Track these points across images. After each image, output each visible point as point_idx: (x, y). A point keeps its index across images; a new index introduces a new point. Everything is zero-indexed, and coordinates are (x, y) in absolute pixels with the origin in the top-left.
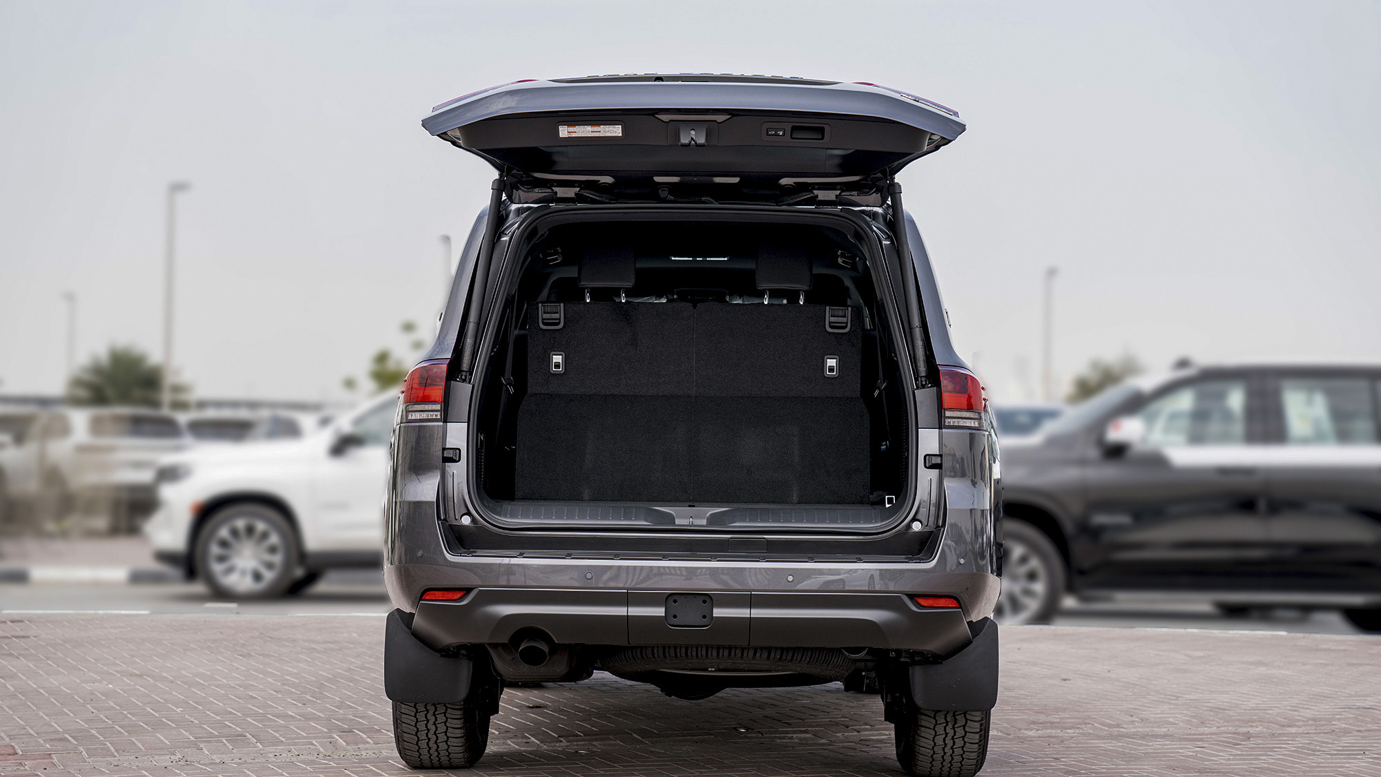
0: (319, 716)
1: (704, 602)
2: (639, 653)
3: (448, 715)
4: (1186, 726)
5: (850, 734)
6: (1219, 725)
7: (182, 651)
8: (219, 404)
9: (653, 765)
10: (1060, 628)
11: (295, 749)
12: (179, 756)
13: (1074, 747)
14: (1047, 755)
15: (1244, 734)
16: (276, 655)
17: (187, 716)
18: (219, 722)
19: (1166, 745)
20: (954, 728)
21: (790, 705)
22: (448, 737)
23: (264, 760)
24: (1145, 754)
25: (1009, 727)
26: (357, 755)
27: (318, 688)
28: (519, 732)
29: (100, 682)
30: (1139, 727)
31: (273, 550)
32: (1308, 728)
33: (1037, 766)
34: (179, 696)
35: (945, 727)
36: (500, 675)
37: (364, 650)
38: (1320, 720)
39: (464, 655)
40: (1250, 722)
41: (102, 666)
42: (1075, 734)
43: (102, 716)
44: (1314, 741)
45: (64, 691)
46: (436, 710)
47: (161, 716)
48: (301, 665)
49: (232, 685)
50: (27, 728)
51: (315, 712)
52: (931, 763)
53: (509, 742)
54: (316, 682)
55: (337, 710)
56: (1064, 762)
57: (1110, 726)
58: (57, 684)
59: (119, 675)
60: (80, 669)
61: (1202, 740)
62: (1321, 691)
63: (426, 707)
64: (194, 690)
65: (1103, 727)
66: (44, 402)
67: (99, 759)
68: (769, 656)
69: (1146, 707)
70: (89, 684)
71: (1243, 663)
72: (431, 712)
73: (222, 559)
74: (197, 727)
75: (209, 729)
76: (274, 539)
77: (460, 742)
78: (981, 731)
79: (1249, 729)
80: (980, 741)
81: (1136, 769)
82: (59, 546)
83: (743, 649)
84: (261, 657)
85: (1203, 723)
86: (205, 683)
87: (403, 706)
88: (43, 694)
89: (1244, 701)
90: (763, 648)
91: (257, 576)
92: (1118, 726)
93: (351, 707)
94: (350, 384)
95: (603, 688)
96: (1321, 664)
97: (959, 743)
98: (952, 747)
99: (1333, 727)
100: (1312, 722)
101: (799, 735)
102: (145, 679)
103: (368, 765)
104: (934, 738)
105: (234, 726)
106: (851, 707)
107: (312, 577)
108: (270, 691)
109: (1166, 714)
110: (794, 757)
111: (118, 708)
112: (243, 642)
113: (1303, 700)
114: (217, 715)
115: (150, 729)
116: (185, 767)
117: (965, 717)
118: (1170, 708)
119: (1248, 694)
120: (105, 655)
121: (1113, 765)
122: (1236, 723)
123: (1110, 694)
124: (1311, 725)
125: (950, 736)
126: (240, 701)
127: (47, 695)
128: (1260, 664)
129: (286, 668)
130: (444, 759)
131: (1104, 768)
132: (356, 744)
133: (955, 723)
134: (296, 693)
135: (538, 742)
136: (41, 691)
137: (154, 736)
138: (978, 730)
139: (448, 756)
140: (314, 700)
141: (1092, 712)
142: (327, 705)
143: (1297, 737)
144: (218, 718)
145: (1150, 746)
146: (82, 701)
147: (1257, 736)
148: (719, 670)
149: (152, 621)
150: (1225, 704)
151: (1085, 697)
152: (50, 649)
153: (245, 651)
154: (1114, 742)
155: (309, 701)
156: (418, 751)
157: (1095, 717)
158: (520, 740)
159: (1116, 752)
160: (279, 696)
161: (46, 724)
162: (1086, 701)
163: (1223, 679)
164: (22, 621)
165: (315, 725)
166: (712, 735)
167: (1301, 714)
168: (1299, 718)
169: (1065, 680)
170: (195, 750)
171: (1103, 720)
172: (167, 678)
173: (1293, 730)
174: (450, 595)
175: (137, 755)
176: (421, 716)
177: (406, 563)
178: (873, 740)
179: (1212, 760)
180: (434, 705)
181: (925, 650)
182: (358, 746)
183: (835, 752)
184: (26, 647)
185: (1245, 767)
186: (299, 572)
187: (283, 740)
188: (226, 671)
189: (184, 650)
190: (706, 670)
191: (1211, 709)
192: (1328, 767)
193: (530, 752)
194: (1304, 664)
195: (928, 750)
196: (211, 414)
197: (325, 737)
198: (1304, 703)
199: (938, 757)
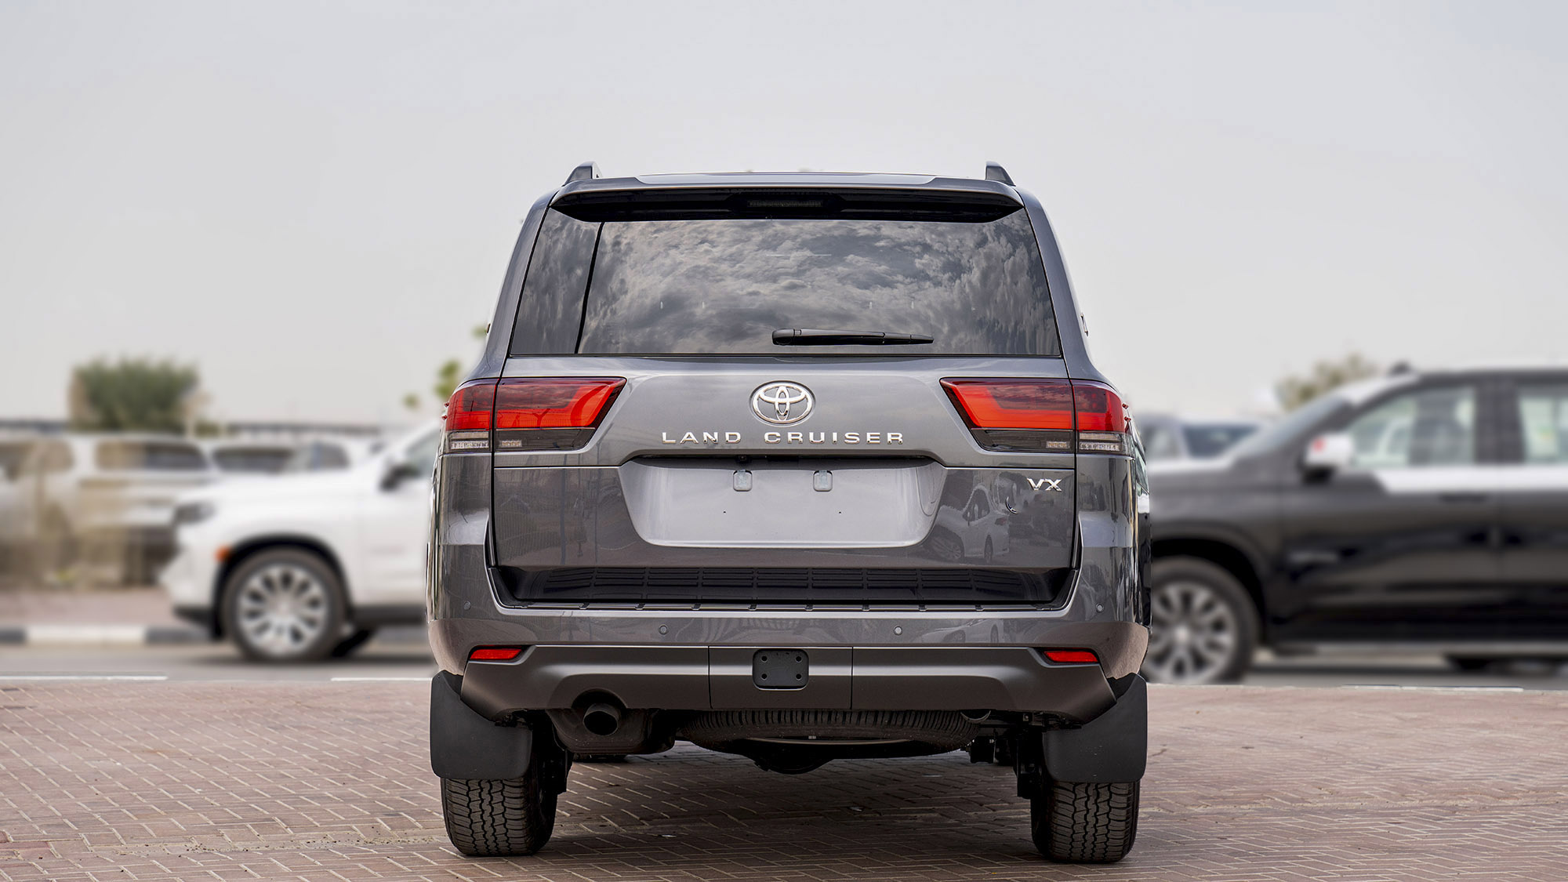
0: (361, 797)
1: (799, 659)
2: (724, 719)
3: (505, 794)
4: (1383, 799)
5: (984, 813)
6: (1422, 798)
7: (203, 722)
8: (255, 428)
9: (747, 851)
10: (1252, 687)
11: (331, 835)
12: (196, 843)
13: (1245, 825)
14: (1212, 834)
15: (1452, 807)
16: (314, 727)
17: (206, 798)
18: (244, 804)
19: (1355, 821)
20: (1096, 803)
21: (916, 780)
22: (506, 819)
23: (294, 848)
24: (1328, 831)
25: (1173, 802)
26: (403, 841)
27: (361, 765)
28: (594, 814)
29: (106, 759)
30: (1327, 801)
31: (314, 603)
32: (1528, 799)
33: (1198, 847)
34: (198, 775)
35: (1086, 803)
36: (565, 747)
37: (419, 721)
38: (1544, 790)
39: (523, 724)
40: (1459, 793)
41: (109, 741)
42: (1250, 811)
43: (107, 798)
44: (1531, 814)
45: (64, 770)
46: (491, 788)
47: (177, 798)
48: (343, 738)
49: (261, 762)
50: (21, 812)
51: (356, 792)
52: (1071, 844)
53: (581, 825)
54: (359, 757)
55: (383, 790)
56: (1231, 841)
57: (1292, 800)
58: (57, 762)
59: (128, 752)
60: (84, 745)
61: (1398, 815)
62: (1550, 757)
63: (479, 785)
64: (216, 768)
65: (1284, 802)
66: (45, 427)
67: (103, 847)
68: (876, 720)
69: (1338, 778)
70: (94, 762)
71: (1463, 725)
72: (486, 791)
73: (253, 614)
74: (218, 810)
75: (232, 813)
76: (316, 590)
77: (520, 825)
78: (1128, 806)
79: (1458, 802)
80: (1128, 818)
81: (1314, 849)
82: (61, 600)
83: (845, 714)
84: (296, 730)
85: (1403, 796)
86: (229, 760)
87: (453, 783)
88: (40, 774)
89: (1456, 770)
90: (868, 711)
91: (296, 635)
92: (1303, 800)
93: (399, 787)
94: (412, 402)
95: (697, 763)
96: (1556, 725)
97: (1103, 820)
98: (1095, 826)
99: (1557, 799)
100: (1534, 792)
101: (924, 815)
102: (159, 755)
103: (415, 853)
104: (1073, 815)
105: (261, 810)
106: (989, 782)
107: (363, 635)
108: (305, 769)
109: (1362, 785)
110: (915, 840)
111: (127, 789)
112: (275, 712)
113: (1528, 768)
114: (241, 796)
115: (162, 813)
116: (203, 855)
117: (1109, 789)
118: (1367, 779)
119: (1463, 762)
120: (114, 729)
121: (1288, 844)
122: (1444, 795)
123: (1299, 763)
124: (1532, 796)
125: (1092, 813)
126: (269, 780)
127: (44, 774)
128: (1484, 726)
129: (324, 742)
130: (503, 845)
131: (1276, 849)
132: (403, 828)
133: (1098, 797)
134: (335, 771)
135: (616, 826)
136: (37, 769)
137: (168, 820)
138: (1125, 805)
139: (507, 841)
140: (357, 779)
141: (1274, 784)
142: (372, 785)
143: (1512, 810)
144: (243, 800)
145: (1336, 822)
146: (85, 782)
147: (1466, 809)
148: (818, 738)
149: (169, 689)
150: (1434, 773)
151: (1268, 767)
152: (49, 721)
153: (277, 722)
154: (1293, 818)
155: (350, 779)
156: (472, 835)
157: (1277, 790)
158: (595, 823)
159: (1294, 829)
160: (316, 774)
161: (43, 808)
162: (1268, 772)
163: (1436, 745)
164: (16, 689)
165: (355, 807)
166: (821, 815)
167: (1522, 784)
168: (1519, 788)
169: (1247, 748)
170: (214, 836)
171: (1285, 793)
172: (185, 754)
173: (1510, 802)
174: (501, 653)
175: (147, 843)
176: (474, 795)
177: (451, 617)
178: (1010, 819)
179: (1406, 838)
180: (489, 782)
181: (1058, 712)
182: (405, 832)
183: (963, 833)
184: (21, 719)
185: (1443, 845)
186: (347, 630)
187: (318, 824)
188: (254, 746)
189: (206, 722)
190: (806, 738)
191: (1416, 780)
192: (1543, 844)
193: (605, 837)
194: (1536, 726)
195: (1067, 830)
196: (245, 440)
197: (367, 822)
198: (1528, 770)
199: (1079, 837)
